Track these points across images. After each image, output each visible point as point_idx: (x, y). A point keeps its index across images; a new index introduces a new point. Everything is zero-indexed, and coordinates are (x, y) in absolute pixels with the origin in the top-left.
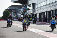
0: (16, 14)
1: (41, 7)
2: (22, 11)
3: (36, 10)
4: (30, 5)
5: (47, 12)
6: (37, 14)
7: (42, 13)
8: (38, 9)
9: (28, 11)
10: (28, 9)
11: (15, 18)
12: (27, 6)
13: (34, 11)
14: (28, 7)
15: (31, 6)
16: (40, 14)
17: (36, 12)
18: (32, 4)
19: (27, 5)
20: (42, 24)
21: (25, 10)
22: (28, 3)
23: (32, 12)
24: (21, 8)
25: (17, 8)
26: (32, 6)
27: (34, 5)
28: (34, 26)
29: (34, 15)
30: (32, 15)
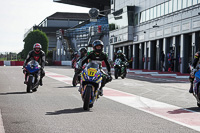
0: (71, 45)
1: (157, 19)
2: (93, 34)
3: (141, 28)
4: (121, 11)
5: (178, 37)
6: (143, 44)
7: (161, 40)
8: (147, 26)
9: (111, 34)
10: (113, 27)
12: (109, 16)
13: (133, 33)
14: (111, 20)
15: (121, 17)
16: (154, 43)
17: (141, 38)
18: (125, 10)
19: (109, 12)
20: (160, 80)
21: (100, 29)
22: (112, 6)
23: (125, 38)
24: (88, 22)
25: (75, 23)
26: (125, 15)
27: (133, 12)
28: (132, 85)
29: (132, 46)
30: (127, 47)
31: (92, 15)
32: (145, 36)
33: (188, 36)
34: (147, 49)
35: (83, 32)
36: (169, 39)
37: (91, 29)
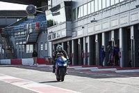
1: (95, 14)
2: (31, 31)
4: (58, 7)
5: (116, 31)
7: (100, 35)
8: (85, 21)
9: (50, 30)
10: (51, 24)
11: (6, 56)
12: (46, 12)
14: (49, 16)
15: (59, 13)
16: (92, 37)
17: (80, 33)
18: (63, 5)
19: (47, 9)
20: (99, 75)
22: (49, 3)
23: (64, 34)
24: (26, 19)
25: (13, 21)
27: (71, 9)
29: (70, 41)
30: (65, 43)
31: (30, 11)
32: (84, 31)
33: (126, 30)
34: (86, 44)
35: (21, 30)
36: (108, 33)
37: (30, 26)
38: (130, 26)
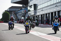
0: (17, 16)
1: (43, 8)
2: (23, 13)
3: (38, 11)
4: (32, 6)
6: (38, 16)
8: (40, 10)
9: (29, 13)
10: (29, 11)
11: (16, 20)
13: (35, 12)
14: (29, 8)
16: (42, 15)
17: (38, 14)
19: (28, 6)
20: (44, 27)
21: (25, 11)
22: (29, 4)
23: (33, 14)
24: (22, 9)
25: (18, 9)
29: (35, 16)
30: (33, 17)
31: (23, 7)
32: (39, 13)
34: (40, 17)
35: (20, 12)
37: (23, 11)
38: (53, 12)
